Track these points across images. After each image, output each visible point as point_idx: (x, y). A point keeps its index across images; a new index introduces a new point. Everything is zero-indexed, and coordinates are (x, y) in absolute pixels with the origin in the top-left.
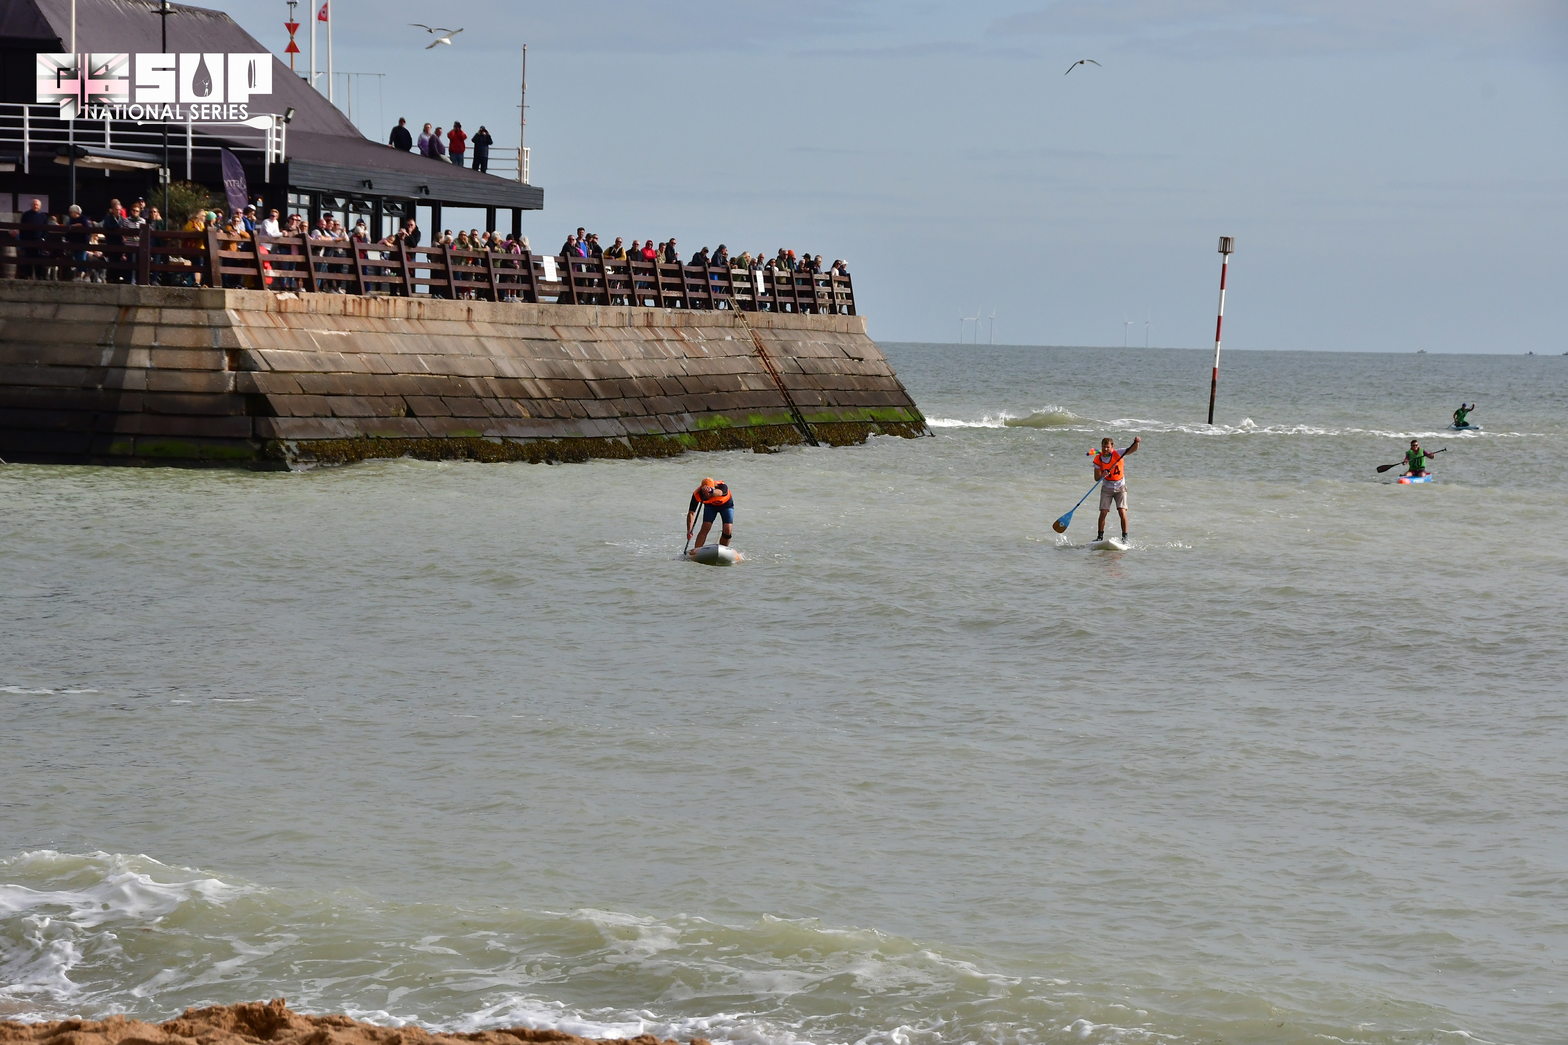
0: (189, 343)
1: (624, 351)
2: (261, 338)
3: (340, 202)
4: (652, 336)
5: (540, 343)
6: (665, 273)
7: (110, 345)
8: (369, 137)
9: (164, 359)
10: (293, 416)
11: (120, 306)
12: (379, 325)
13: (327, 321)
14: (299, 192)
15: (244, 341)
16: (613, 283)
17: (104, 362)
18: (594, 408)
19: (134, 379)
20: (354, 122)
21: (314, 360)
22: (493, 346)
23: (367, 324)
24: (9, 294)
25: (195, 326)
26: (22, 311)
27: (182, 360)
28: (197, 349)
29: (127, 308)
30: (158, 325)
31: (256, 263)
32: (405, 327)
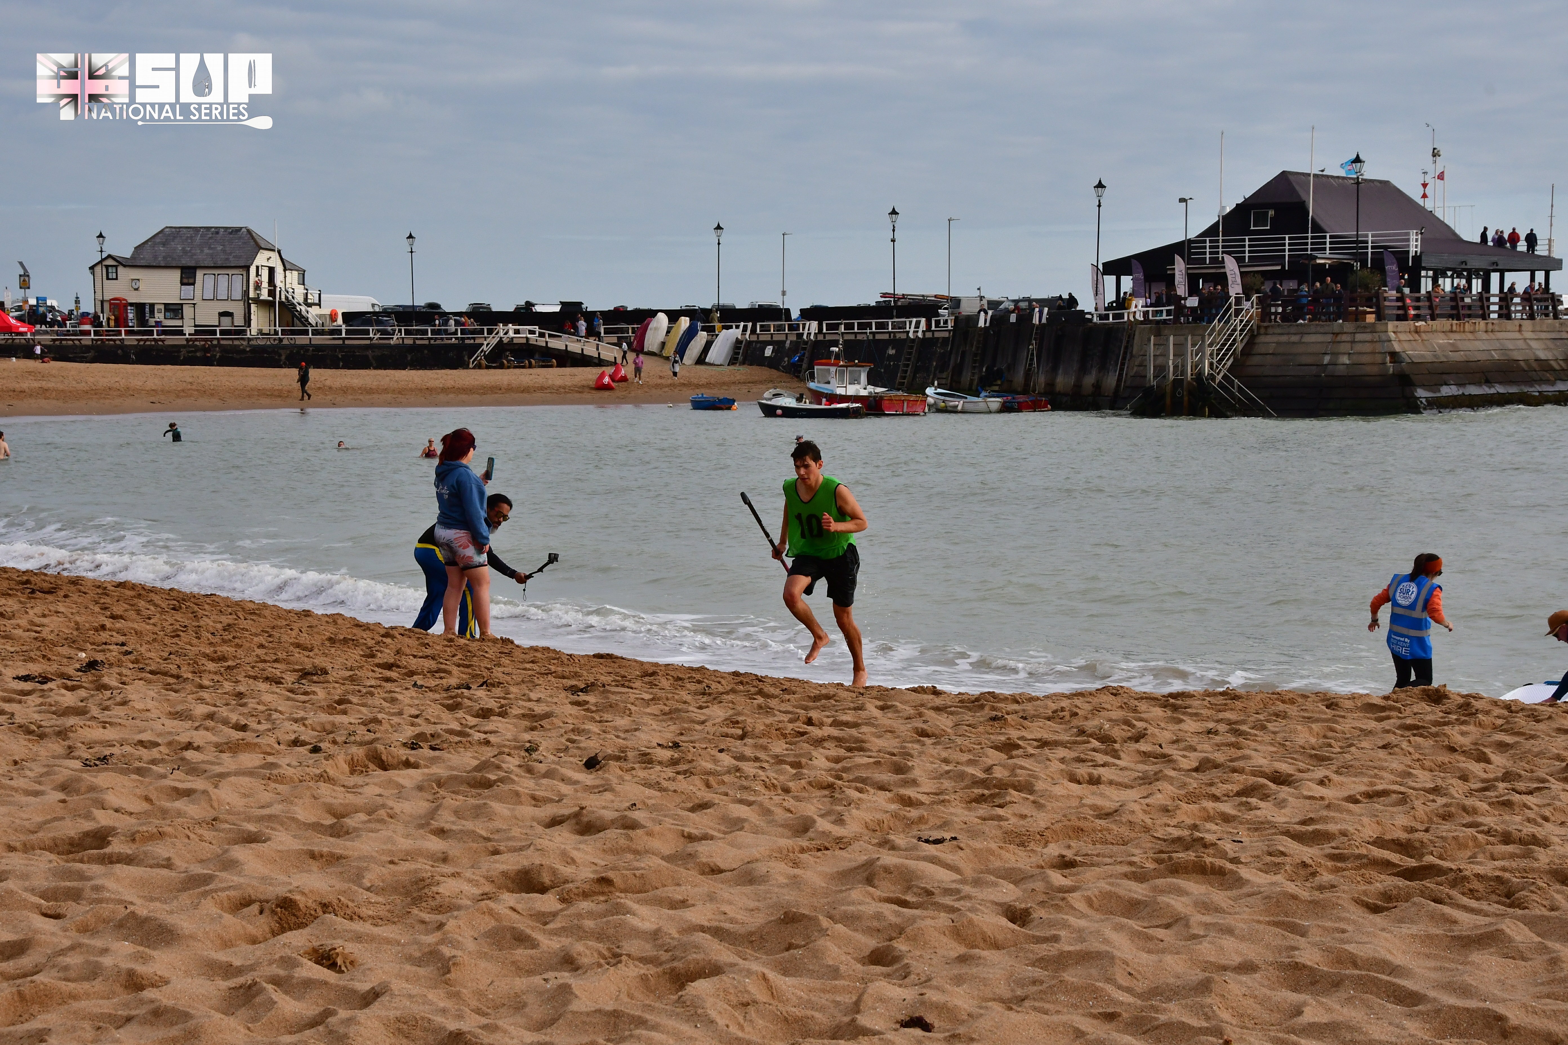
0: (1369, 350)
2: (1406, 346)
3: (1449, 273)
7: (1328, 354)
8: (1465, 239)
9: (1356, 359)
11: (1333, 334)
12: (1470, 336)
13: (1441, 335)
14: (1427, 269)
15: (1397, 348)
17: (1325, 362)
19: (1340, 370)
20: (1457, 231)
21: (1435, 356)
22: (1534, 344)
23: (1463, 336)
24: (1278, 331)
25: (1372, 342)
26: (1284, 338)
27: (1365, 359)
28: (1373, 353)
29: (1337, 334)
30: (1353, 342)
31: (1404, 308)
32: (1485, 336)
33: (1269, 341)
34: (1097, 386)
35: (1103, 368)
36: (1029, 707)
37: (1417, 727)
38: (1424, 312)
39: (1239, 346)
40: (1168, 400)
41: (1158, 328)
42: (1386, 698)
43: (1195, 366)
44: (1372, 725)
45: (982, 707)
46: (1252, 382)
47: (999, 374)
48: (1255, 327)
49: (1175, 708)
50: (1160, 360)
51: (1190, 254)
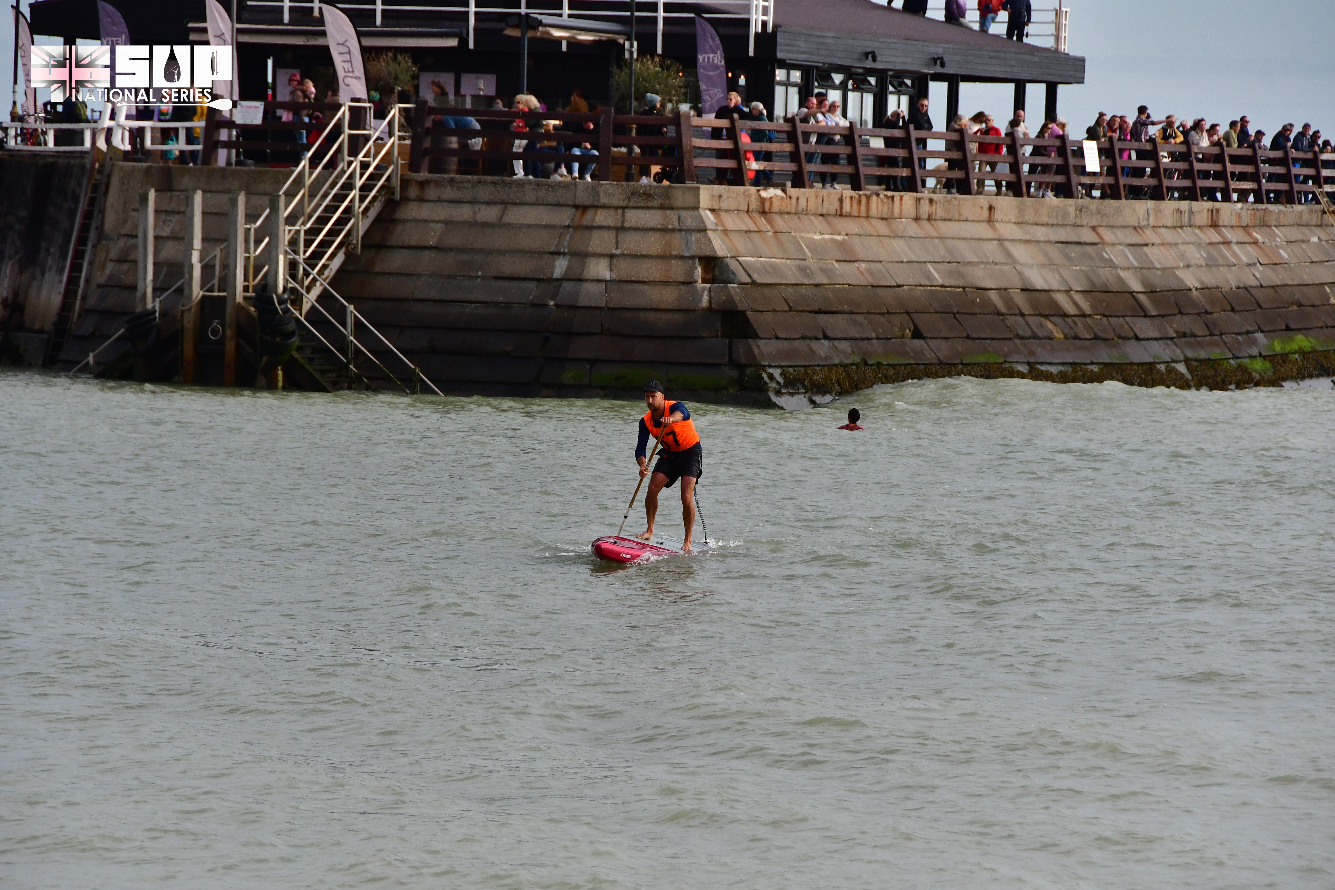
0: (655, 250)
1: (1182, 256)
2: (740, 244)
3: (838, 78)
4: (1216, 238)
5: (1078, 248)
6: (1235, 159)
7: (564, 254)
9: (626, 269)
10: (777, 338)
11: (576, 207)
12: (882, 227)
13: (819, 223)
14: (788, 66)
15: (720, 247)
16: (1169, 174)
17: (557, 274)
18: (1143, 327)
19: (591, 294)
21: (802, 270)
22: (1020, 253)
23: (867, 226)
24: (449, 193)
25: (664, 230)
26: (463, 213)
27: (650, 271)
28: (665, 257)
29: (584, 208)
30: (620, 229)
32: (913, 229)
33: (428, 218)
34: (15, 304)
35: (30, 262)
38: (782, 165)
39: (360, 225)
40: (188, 348)
43: (254, 268)
46: (389, 312)
48: (396, 183)
50: (170, 251)
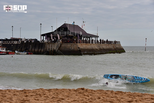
1: (104, 47)
2: (80, 46)
3: (85, 37)
4: (106, 46)
5: (99, 46)
9: (74, 48)
10: (82, 52)
13: (84, 45)
14: (83, 37)
17: (70, 48)
18: (102, 51)
19: (72, 49)
20: (86, 32)
21: (84, 48)
22: (96, 47)
23: (87, 45)
26: (65, 45)
27: (75, 48)
28: (76, 47)
29: (72, 45)
30: (74, 46)
31: (80, 42)
32: (90, 45)
33: (63, 45)
34: (41, 51)
35: (41, 48)
36: (30, 91)
37: (80, 93)
38: (82, 42)
39: (59, 46)
40: (50, 53)
41: (49, 43)
42: (77, 89)
43: (53, 48)
44: (75, 93)
45: (23, 91)
46: (61, 51)
47: (27, 49)
48: (61, 43)
49: (49, 91)
50: (49, 48)
51: (53, 34)
